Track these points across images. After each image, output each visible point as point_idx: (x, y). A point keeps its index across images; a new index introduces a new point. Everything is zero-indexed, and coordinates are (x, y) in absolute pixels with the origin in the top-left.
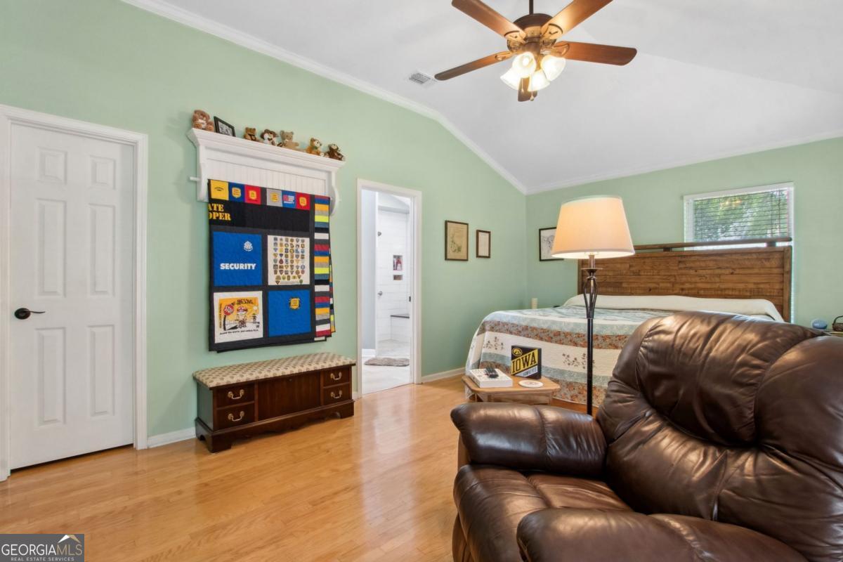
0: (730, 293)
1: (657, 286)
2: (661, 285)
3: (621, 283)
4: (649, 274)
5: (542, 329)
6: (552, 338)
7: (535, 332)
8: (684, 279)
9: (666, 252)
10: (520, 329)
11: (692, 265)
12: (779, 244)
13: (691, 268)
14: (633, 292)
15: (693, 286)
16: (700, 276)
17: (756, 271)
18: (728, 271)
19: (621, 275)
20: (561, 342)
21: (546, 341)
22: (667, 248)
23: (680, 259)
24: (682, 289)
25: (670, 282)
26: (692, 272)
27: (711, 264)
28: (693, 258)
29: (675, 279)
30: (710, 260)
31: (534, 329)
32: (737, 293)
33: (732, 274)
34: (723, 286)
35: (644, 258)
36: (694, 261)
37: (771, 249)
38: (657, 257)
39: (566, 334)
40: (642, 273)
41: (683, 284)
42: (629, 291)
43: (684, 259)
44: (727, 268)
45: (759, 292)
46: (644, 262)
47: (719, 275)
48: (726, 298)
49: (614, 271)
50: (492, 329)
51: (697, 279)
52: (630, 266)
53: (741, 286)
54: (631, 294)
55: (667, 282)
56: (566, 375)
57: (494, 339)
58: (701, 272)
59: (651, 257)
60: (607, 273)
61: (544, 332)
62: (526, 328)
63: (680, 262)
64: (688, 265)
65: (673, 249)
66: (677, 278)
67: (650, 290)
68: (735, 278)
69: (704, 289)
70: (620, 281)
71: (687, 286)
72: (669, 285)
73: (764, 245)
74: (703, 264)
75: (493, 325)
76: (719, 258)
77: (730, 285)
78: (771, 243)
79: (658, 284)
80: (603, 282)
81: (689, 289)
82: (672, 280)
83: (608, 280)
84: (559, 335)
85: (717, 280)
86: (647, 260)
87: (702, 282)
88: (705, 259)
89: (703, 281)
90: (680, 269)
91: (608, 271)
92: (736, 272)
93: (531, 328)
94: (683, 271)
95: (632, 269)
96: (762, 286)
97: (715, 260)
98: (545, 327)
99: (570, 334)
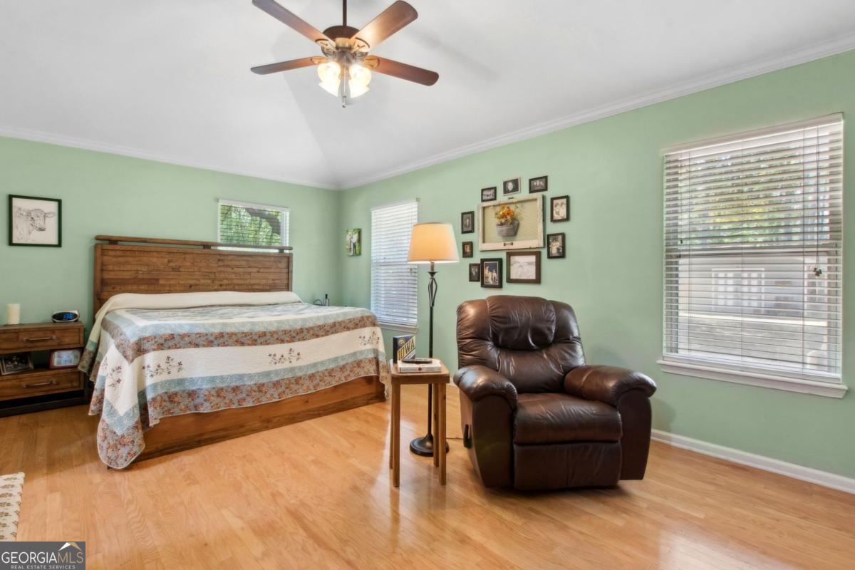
0: (257, 287)
1: (198, 282)
2: (202, 281)
3: (158, 280)
4: (190, 270)
5: (243, 333)
6: (256, 341)
7: (234, 338)
8: (222, 276)
9: (206, 250)
10: (211, 338)
11: (229, 263)
12: (287, 251)
13: (228, 266)
14: (172, 289)
15: (230, 282)
16: (235, 273)
17: (273, 270)
18: (255, 270)
19: (157, 270)
20: (267, 343)
21: (249, 345)
22: (206, 246)
23: (218, 257)
24: (221, 285)
25: (210, 279)
26: (229, 270)
27: (243, 263)
28: (230, 258)
29: (215, 276)
30: (243, 260)
31: (231, 335)
32: (261, 287)
33: (258, 272)
34: (253, 282)
35: (185, 253)
36: (231, 260)
37: (281, 255)
38: (197, 254)
39: (272, 333)
40: (182, 270)
41: (221, 280)
42: (168, 288)
43: (222, 258)
44: (255, 267)
45: (274, 286)
46: (184, 259)
47: (250, 273)
48: (254, 291)
49: (148, 265)
50: (160, 347)
51: (233, 276)
52: (169, 261)
53: (264, 282)
54: (170, 292)
55: (208, 279)
56: (272, 375)
57: (165, 360)
58: (236, 269)
59: (192, 253)
60: (139, 268)
61: (246, 336)
62: (221, 335)
63: (219, 260)
64: (226, 263)
65: (212, 248)
66: (217, 275)
67: (191, 286)
68: (260, 275)
69: (239, 285)
70: (156, 277)
71: (225, 282)
72: (209, 281)
73: (277, 251)
74: (237, 263)
75: (161, 341)
76: (250, 259)
77: (257, 281)
78: (281, 250)
79: (198, 280)
80: (134, 278)
81: (227, 285)
82: (213, 276)
83: (140, 277)
84: (265, 335)
85: (248, 277)
86: (187, 256)
87: (237, 279)
88: (239, 258)
89: (239, 277)
90: (219, 266)
91: (141, 265)
92: (261, 271)
93: (228, 334)
94: (222, 269)
95: (171, 264)
96: (276, 282)
97: (247, 261)
98: (246, 329)
99: (276, 332)
